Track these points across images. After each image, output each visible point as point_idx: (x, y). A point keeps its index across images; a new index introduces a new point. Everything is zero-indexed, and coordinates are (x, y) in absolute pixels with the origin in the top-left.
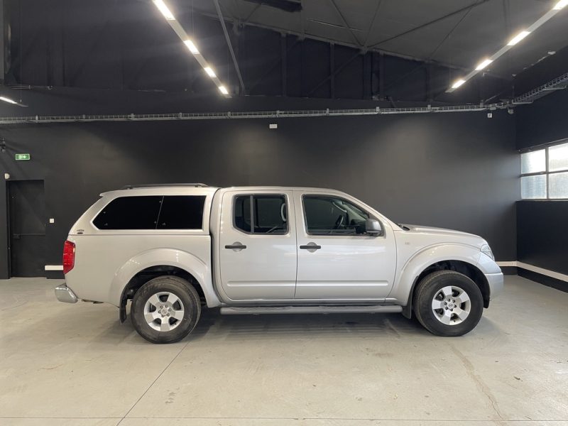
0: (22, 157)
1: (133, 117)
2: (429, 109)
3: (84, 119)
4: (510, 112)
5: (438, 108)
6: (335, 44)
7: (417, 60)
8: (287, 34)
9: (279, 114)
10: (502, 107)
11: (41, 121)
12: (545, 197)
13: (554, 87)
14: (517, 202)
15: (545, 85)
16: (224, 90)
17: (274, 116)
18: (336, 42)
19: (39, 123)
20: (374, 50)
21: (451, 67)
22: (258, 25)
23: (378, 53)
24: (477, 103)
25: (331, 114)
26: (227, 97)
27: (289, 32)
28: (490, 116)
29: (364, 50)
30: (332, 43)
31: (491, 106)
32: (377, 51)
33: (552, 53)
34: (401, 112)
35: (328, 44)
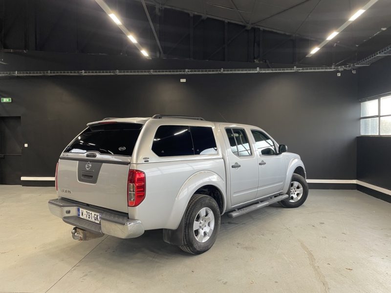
0: (5, 100)
1: (83, 73)
2: (295, 69)
3: (49, 73)
4: (354, 72)
5: (301, 69)
6: (228, 22)
7: (287, 34)
8: (194, 14)
9: (187, 72)
10: (347, 69)
11: (19, 75)
12: (378, 134)
13: (385, 53)
14: (357, 137)
15: (378, 52)
16: (145, 53)
17: (183, 73)
18: (229, 21)
19: (18, 76)
20: (256, 27)
22: (173, 8)
23: (259, 29)
24: (330, 65)
25: (225, 72)
27: (196, 13)
28: (339, 75)
29: (249, 27)
30: (226, 21)
31: (339, 67)
32: (258, 27)
33: (384, 29)
34: (274, 71)
35: (223, 22)
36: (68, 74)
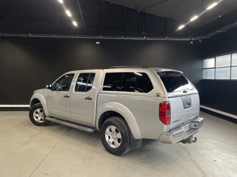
1: (30, 35)
2: (166, 39)
3: (6, 35)
4: (200, 41)
5: (171, 38)
6: (127, 7)
7: (162, 16)
8: (105, 1)
9: (101, 37)
10: (197, 39)
12: (214, 78)
13: (221, 31)
14: (201, 80)
15: (217, 30)
16: (75, 24)
17: (98, 38)
18: (127, 6)
20: (144, 11)
21: (176, 20)
23: (145, 13)
24: (186, 37)
25: (124, 39)
26: (76, 27)
28: (192, 43)
29: (139, 11)
30: (125, 6)
31: (193, 38)
32: (145, 11)
33: (220, 16)
34: (155, 39)
35: (123, 7)
36: (20, 36)
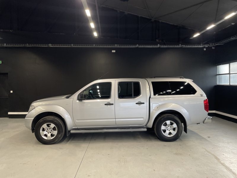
1: (50, 45)
2: (180, 46)
3: (27, 45)
4: (213, 48)
5: (184, 45)
6: (141, 17)
7: (175, 25)
8: (120, 11)
9: (116, 46)
10: (210, 46)
11: (7, 46)
12: (229, 84)
13: (235, 38)
14: (215, 86)
15: (232, 37)
16: (95, 34)
17: (114, 47)
18: (141, 16)
20: (157, 20)
21: (189, 28)
22: (107, 7)
23: (159, 21)
24: (199, 44)
25: (139, 47)
26: (95, 37)
27: (121, 10)
28: (205, 49)
29: (153, 20)
30: (140, 16)
31: (206, 45)
32: (159, 20)
33: (233, 24)
34: (169, 47)
35: (137, 17)
36: (40, 46)
